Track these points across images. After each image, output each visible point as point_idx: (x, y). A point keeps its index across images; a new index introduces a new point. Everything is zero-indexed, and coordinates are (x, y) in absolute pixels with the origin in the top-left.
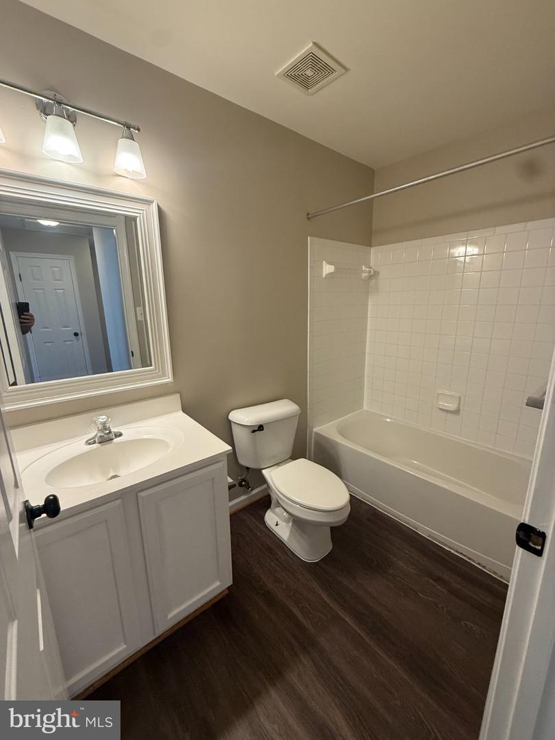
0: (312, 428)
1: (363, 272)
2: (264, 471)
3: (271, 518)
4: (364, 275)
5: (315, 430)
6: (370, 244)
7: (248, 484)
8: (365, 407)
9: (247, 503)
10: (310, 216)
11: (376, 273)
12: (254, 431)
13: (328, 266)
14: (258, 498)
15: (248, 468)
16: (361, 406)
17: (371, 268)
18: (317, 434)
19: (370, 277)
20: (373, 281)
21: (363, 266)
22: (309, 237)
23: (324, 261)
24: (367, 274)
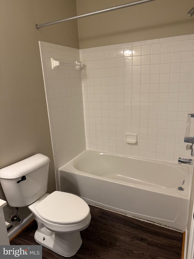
0: (58, 168)
1: (77, 65)
2: (30, 207)
4: (77, 67)
5: (60, 169)
6: (78, 47)
7: (19, 218)
8: (87, 149)
9: (20, 230)
10: (38, 26)
11: (85, 66)
12: (19, 182)
13: (55, 61)
14: (27, 225)
15: (17, 208)
17: (81, 63)
19: (81, 69)
20: (83, 71)
21: (76, 62)
22: (39, 42)
23: (52, 59)
24: (79, 67)
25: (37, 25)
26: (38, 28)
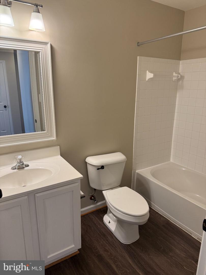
0: (135, 170)
1: (175, 76)
2: (103, 192)
3: (107, 219)
4: (174, 78)
5: (137, 171)
6: (179, 58)
7: (95, 198)
8: (172, 160)
11: (182, 77)
12: (98, 169)
13: (149, 73)
14: (101, 207)
15: (95, 190)
16: (169, 159)
17: (179, 74)
18: (138, 174)
19: (178, 80)
20: (181, 82)
21: (174, 73)
22: (138, 57)
23: (147, 71)
24: (176, 78)
25: (138, 43)
26: (138, 45)
